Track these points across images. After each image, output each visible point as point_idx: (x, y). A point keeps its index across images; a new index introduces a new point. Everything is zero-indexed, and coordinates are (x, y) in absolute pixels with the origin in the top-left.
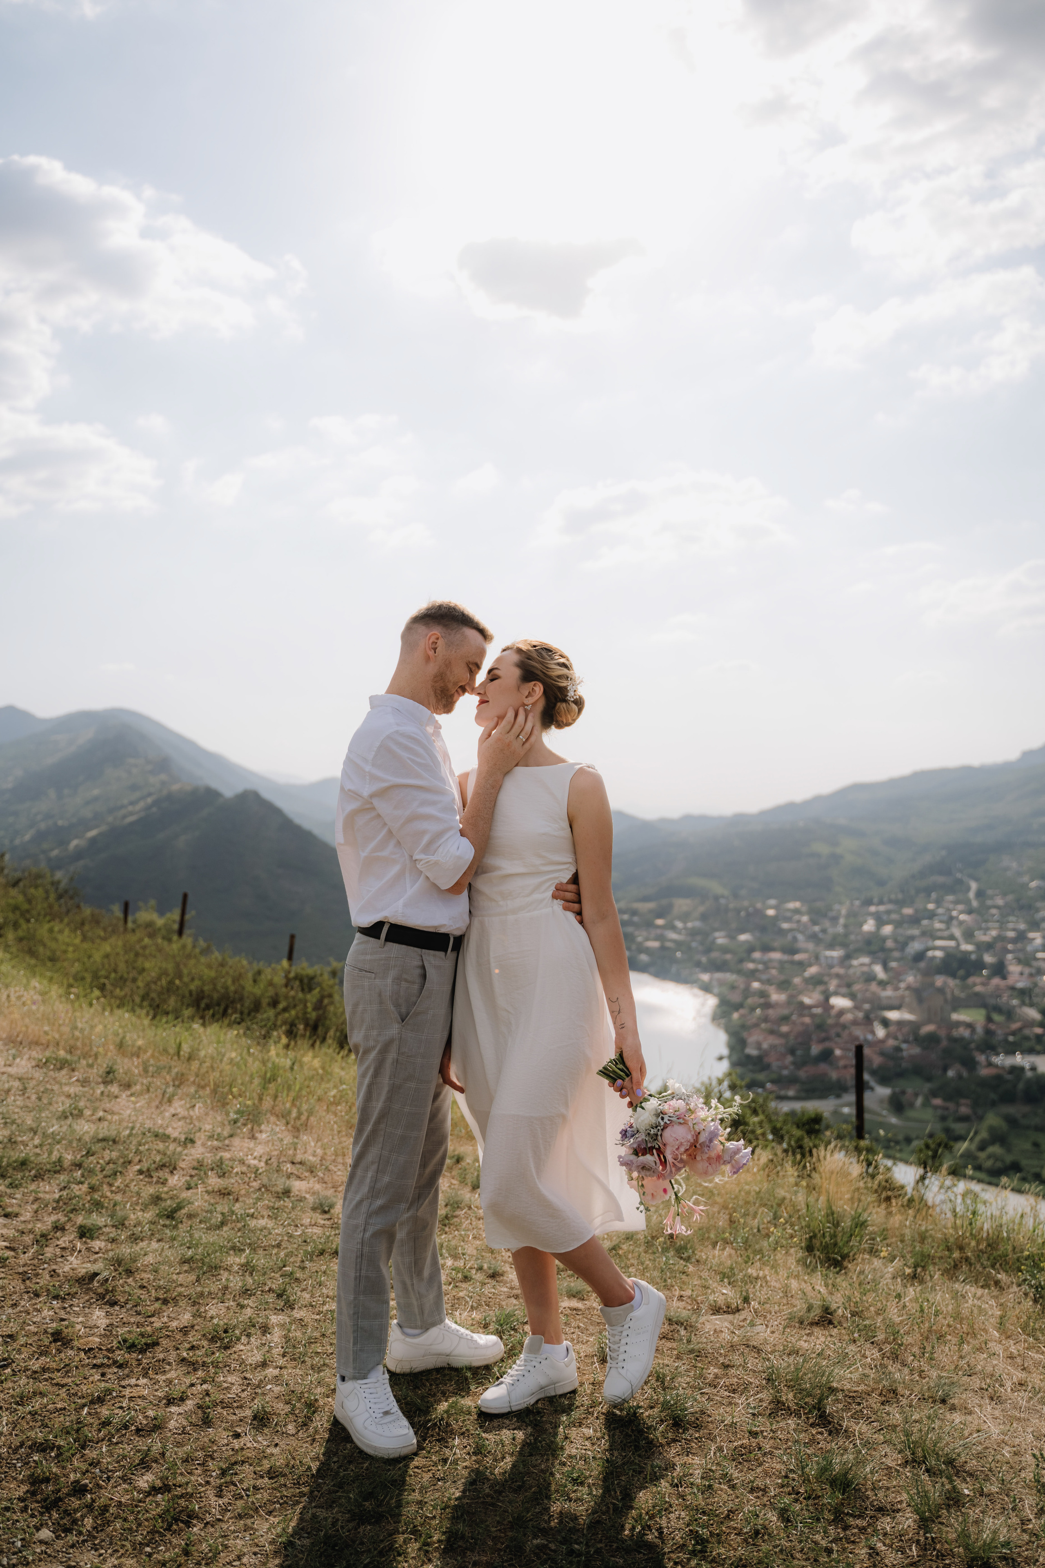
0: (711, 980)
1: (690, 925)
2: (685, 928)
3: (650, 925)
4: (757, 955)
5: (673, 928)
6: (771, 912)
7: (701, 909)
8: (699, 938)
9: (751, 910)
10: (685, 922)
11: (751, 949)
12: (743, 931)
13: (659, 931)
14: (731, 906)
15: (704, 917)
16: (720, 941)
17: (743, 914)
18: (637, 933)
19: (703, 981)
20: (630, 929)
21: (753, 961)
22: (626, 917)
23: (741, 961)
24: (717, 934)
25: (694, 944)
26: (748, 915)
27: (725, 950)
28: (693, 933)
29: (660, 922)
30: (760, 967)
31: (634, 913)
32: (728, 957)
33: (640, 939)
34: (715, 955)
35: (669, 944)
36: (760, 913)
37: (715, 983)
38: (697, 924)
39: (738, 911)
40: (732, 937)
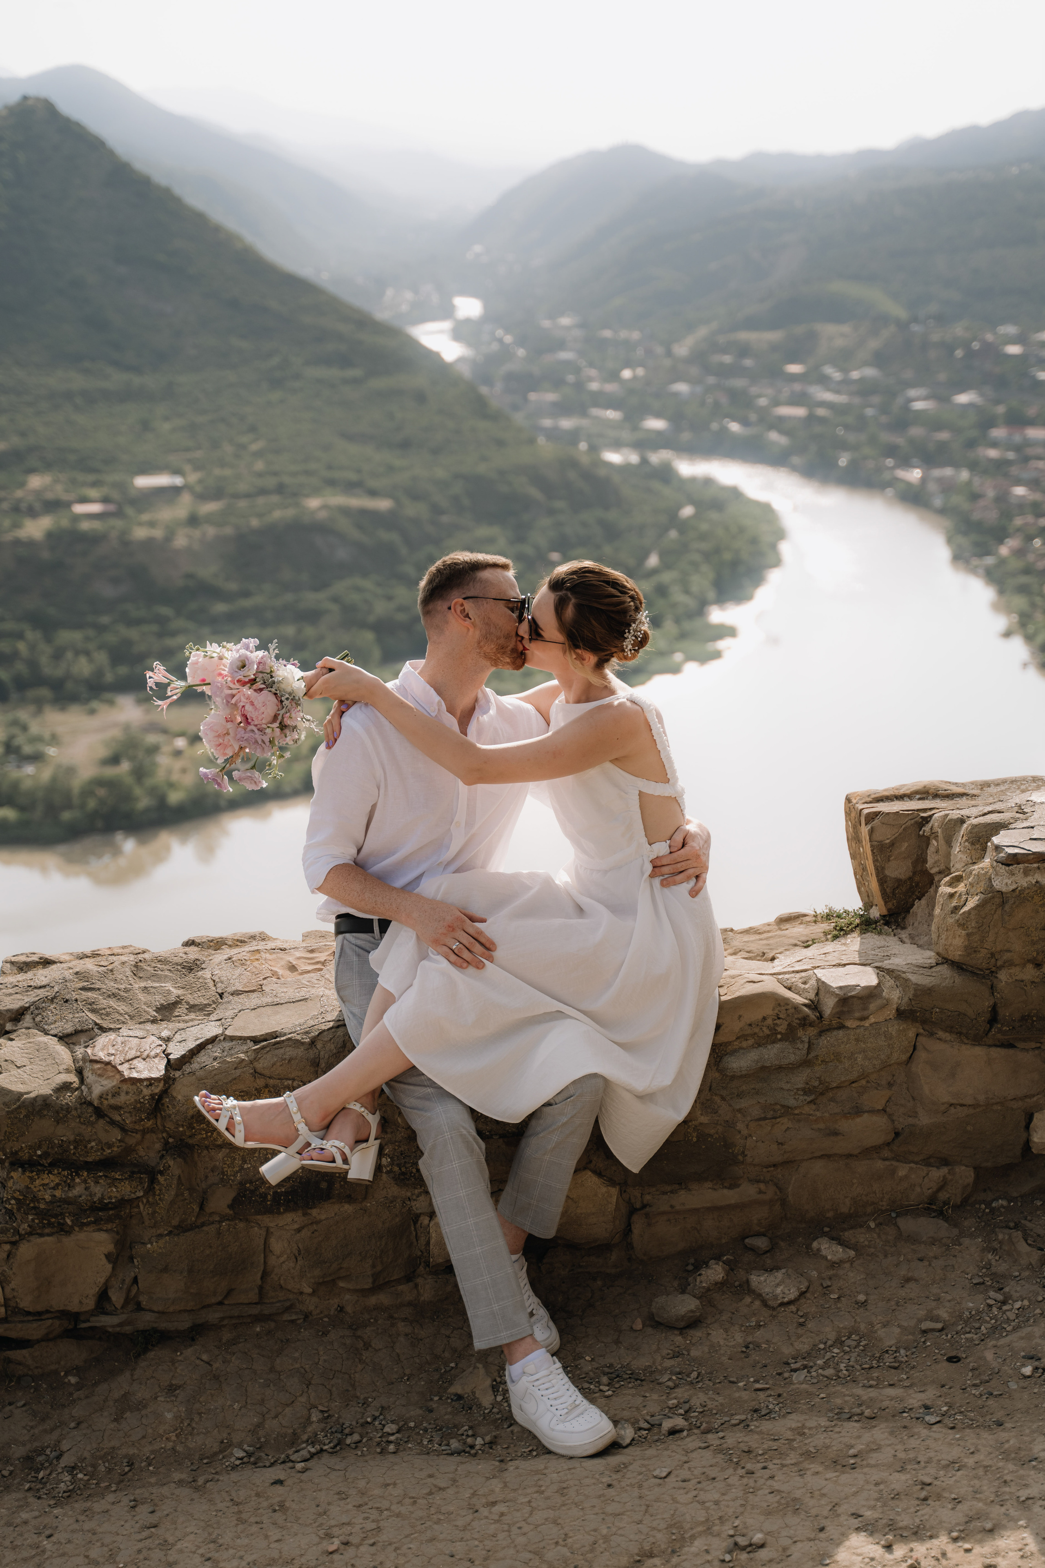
0: (924, 480)
1: (855, 375)
2: (846, 382)
3: (775, 374)
4: (998, 433)
5: (824, 381)
6: (1014, 350)
7: (874, 344)
8: (876, 399)
9: (976, 345)
10: (845, 370)
11: (987, 422)
12: (963, 388)
13: (797, 387)
14: (935, 337)
15: (879, 359)
16: (919, 405)
17: (959, 353)
18: (754, 390)
19: (909, 484)
20: (738, 383)
21: (994, 444)
22: (727, 359)
23: (971, 444)
24: (912, 393)
25: (870, 412)
26: (970, 354)
27: (935, 424)
28: (865, 389)
29: (794, 368)
30: (1011, 455)
31: (744, 351)
32: (944, 436)
33: (763, 402)
34: (916, 431)
35: (821, 412)
36: (992, 352)
37: (932, 487)
38: (870, 372)
39: (949, 348)
40: (943, 398)
